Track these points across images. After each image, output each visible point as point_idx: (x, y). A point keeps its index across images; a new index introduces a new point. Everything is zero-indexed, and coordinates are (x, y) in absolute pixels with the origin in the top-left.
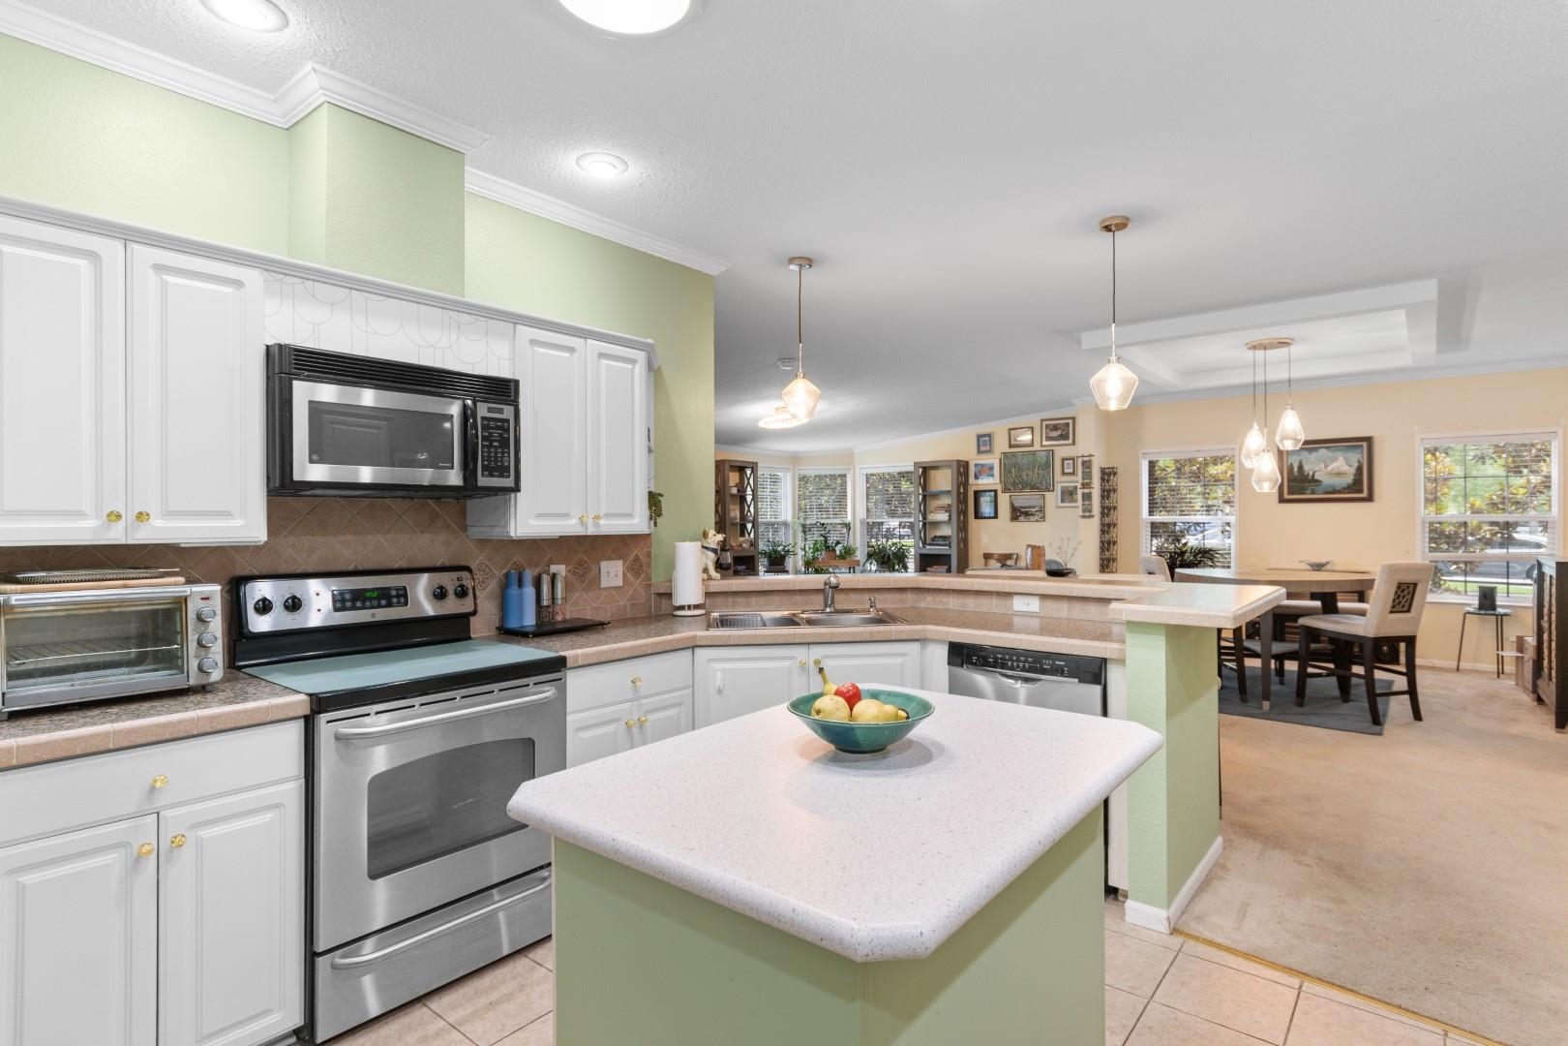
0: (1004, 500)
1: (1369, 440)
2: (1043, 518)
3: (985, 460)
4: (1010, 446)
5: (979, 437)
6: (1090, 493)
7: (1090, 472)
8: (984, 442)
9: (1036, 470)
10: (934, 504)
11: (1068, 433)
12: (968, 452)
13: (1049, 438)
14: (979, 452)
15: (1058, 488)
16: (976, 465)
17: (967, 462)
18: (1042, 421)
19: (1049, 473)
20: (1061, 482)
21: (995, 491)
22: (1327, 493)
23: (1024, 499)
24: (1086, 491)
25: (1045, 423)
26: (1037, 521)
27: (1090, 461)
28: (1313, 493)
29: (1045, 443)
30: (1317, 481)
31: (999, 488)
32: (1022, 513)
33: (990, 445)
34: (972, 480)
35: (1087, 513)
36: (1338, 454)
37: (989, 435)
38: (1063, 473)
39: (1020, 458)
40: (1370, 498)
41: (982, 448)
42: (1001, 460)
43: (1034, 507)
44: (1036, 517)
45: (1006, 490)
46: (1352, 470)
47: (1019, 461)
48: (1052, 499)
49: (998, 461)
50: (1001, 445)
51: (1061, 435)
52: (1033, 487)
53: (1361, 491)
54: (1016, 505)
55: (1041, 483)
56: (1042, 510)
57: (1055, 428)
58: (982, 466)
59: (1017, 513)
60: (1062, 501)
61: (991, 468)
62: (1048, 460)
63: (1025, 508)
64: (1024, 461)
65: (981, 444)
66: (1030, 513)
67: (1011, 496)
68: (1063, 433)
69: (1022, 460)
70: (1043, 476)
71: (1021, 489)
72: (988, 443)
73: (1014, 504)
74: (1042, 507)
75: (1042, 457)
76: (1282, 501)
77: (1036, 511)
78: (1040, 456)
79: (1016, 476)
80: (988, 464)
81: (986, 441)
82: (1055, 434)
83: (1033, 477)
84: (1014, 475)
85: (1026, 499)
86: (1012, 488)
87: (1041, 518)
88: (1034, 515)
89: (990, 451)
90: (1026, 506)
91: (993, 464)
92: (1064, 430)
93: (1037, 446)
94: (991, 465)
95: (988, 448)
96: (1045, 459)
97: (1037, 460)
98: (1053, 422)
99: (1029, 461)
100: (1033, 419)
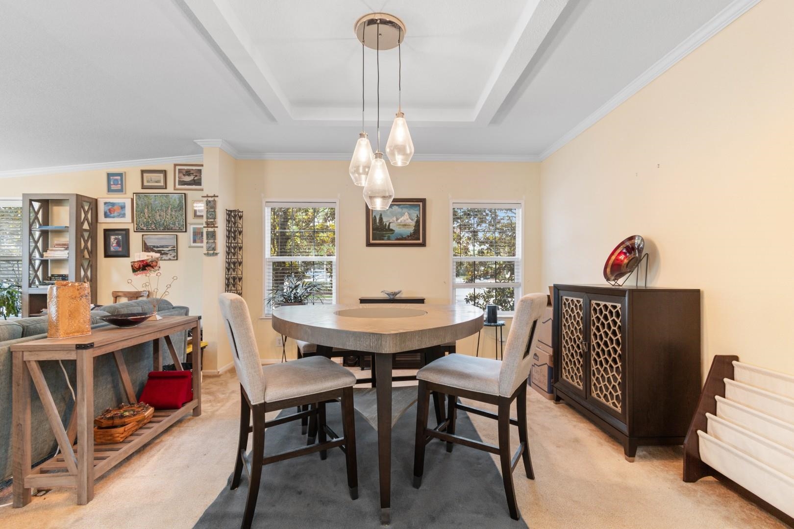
0: (136, 241)
1: (423, 201)
2: (176, 258)
3: (116, 199)
4: (143, 187)
5: (109, 175)
6: (214, 232)
7: (215, 211)
8: (115, 182)
9: (170, 211)
10: (53, 240)
12: (97, 190)
13: (182, 183)
14: (109, 190)
15: (191, 229)
16: (105, 203)
17: (96, 200)
18: (175, 165)
19: (182, 215)
20: (193, 224)
21: (127, 231)
22: (397, 239)
24: (210, 229)
25: (178, 168)
26: (170, 260)
27: (214, 201)
28: (389, 239)
29: (178, 186)
30: (392, 230)
31: (131, 227)
33: (122, 184)
34: (101, 218)
35: (212, 251)
36: (405, 210)
37: (121, 175)
38: (196, 216)
39: (153, 200)
40: (423, 245)
41: (113, 187)
42: (132, 200)
43: (167, 247)
44: (169, 257)
45: (138, 230)
46: (413, 223)
47: (152, 201)
48: (185, 239)
49: (130, 200)
50: (133, 185)
51: (194, 180)
52: (167, 229)
53: (419, 239)
54: (148, 244)
55: (174, 224)
56: (175, 249)
57: (188, 173)
58: (113, 204)
60: (195, 241)
61: (123, 207)
62: (181, 202)
63: (158, 247)
64: (157, 202)
65: (112, 183)
66: (163, 252)
67: (143, 235)
68: (195, 178)
69: (155, 201)
70: (176, 218)
71: (154, 229)
72: (120, 183)
73: (145, 244)
74: (174, 247)
75: (175, 200)
76: (369, 244)
77: (169, 250)
78: (172, 198)
79: (149, 217)
80: (119, 203)
81: (117, 180)
82: (188, 179)
83: (167, 218)
84: (147, 215)
85: (158, 239)
86: (145, 228)
87: (174, 257)
88: (167, 254)
89: (121, 191)
90: (158, 245)
91: (124, 203)
92: (196, 176)
93: (170, 189)
94: (123, 204)
95: (119, 187)
96: (178, 202)
97: (170, 202)
98: (186, 168)
99: (162, 202)
100: (166, 163)
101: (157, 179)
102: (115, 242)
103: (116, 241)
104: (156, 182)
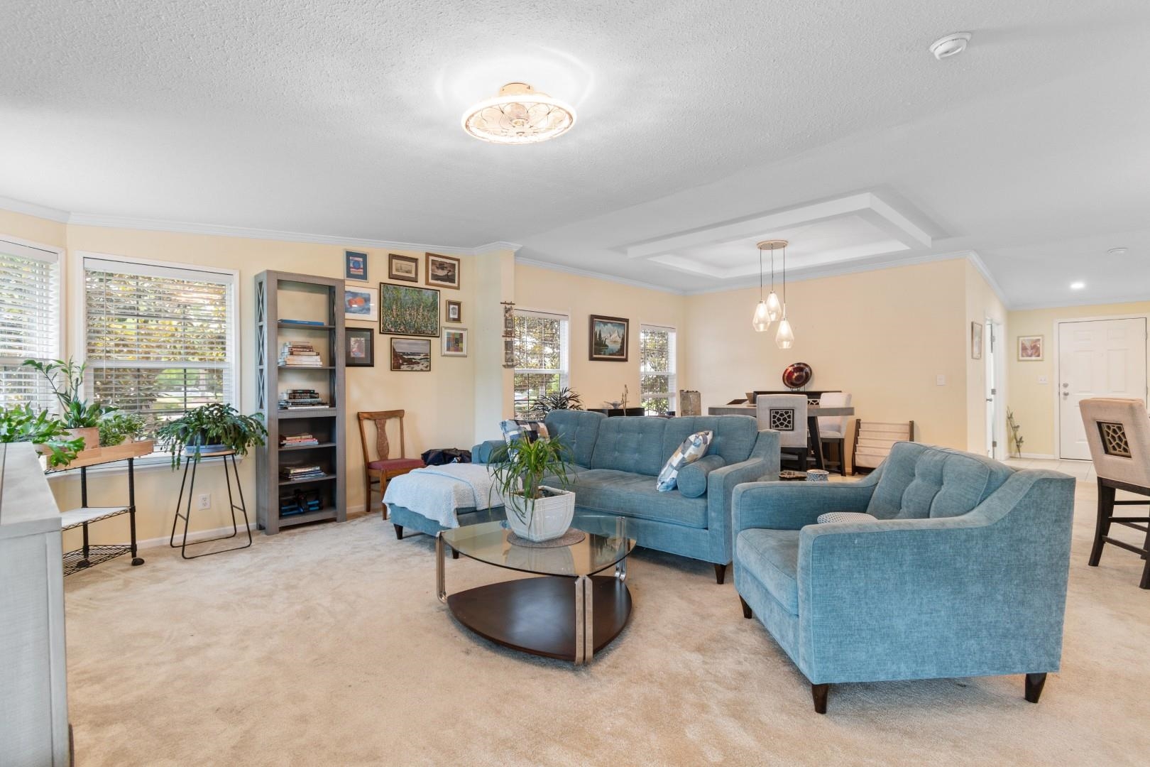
0: (382, 345)
1: (627, 321)
2: (428, 369)
3: (358, 287)
4: (391, 276)
5: (348, 254)
8: (356, 262)
9: (422, 311)
11: (454, 275)
13: (436, 277)
14: (348, 274)
15: (444, 334)
16: (346, 292)
18: (427, 254)
19: (434, 317)
20: (447, 329)
21: (371, 330)
22: (610, 355)
23: (406, 344)
24: (508, 339)
25: (430, 258)
26: (422, 370)
28: (604, 354)
29: (431, 281)
30: (607, 346)
31: (376, 327)
32: (405, 360)
33: (364, 268)
35: (510, 363)
36: (615, 328)
37: (361, 255)
38: (448, 319)
39: (403, 294)
40: (626, 360)
41: (353, 271)
42: (379, 291)
43: (418, 354)
44: (421, 367)
45: (384, 331)
46: (620, 340)
47: (401, 296)
48: (438, 346)
49: (375, 292)
50: (378, 271)
51: (447, 275)
52: (418, 332)
53: (623, 355)
54: (397, 350)
55: (426, 327)
56: (427, 358)
57: (441, 266)
58: (354, 294)
59: (399, 361)
60: (448, 349)
61: (367, 300)
62: (434, 300)
63: (409, 355)
64: (407, 298)
65: (351, 265)
66: (414, 361)
67: (391, 338)
68: (449, 274)
69: (405, 296)
70: (429, 320)
71: (403, 332)
72: (362, 266)
73: (394, 350)
74: (427, 355)
75: (428, 297)
76: (592, 359)
77: (421, 359)
78: (424, 295)
79: (397, 315)
80: (361, 294)
81: (358, 262)
82: (441, 273)
83: (418, 318)
84: (395, 314)
85: (409, 344)
86: (393, 330)
87: (426, 367)
88: (419, 363)
89: (364, 277)
90: (409, 352)
91: (369, 295)
92: (450, 271)
93: (421, 283)
94: (367, 296)
95: (361, 272)
96: (431, 300)
97: (422, 299)
98: (440, 259)
99: (413, 298)
100: (418, 252)
101: (409, 268)
102: (356, 346)
103: (357, 344)
104: (407, 272)
